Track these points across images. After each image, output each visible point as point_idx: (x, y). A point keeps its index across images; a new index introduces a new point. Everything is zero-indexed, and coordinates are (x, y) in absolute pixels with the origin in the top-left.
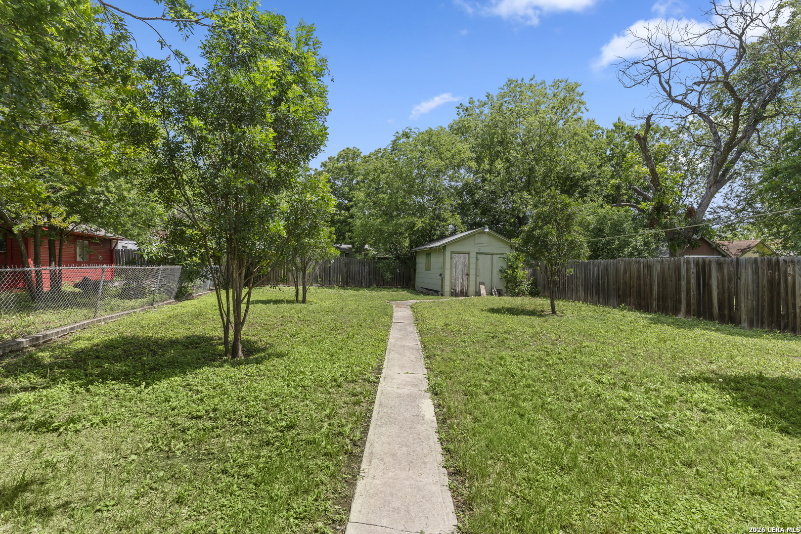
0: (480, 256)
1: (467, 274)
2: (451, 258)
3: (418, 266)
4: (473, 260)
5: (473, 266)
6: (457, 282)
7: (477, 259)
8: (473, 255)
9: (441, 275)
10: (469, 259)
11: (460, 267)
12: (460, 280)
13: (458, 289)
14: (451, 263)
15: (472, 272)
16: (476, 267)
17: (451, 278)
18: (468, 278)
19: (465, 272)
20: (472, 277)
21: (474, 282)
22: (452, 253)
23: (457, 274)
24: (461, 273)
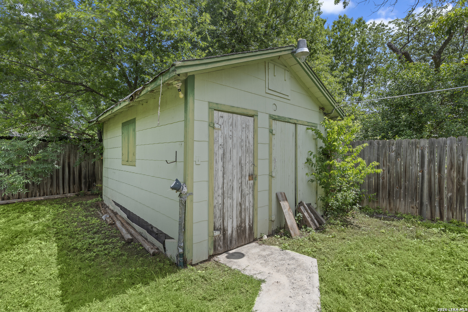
0: (277, 126)
1: (253, 177)
2: (212, 126)
3: (107, 154)
4: (263, 135)
5: (263, 152)
6: (228, 202)
7: (271, 132)
8: (263, 120)
9: (177, 187)
10: (255, 131)
11: (236, 154)
12: (236, 195)
13: (231, 226)
14: (211, 141)
15: (262, 170)
16: (270, 154)
17: (211, 191)
18: (254, 187)
19: (248, 169)
20: (262, 182)
21: (266, 193)
22: (214, 108)
23: (228, 176)
24: (237, 171)
